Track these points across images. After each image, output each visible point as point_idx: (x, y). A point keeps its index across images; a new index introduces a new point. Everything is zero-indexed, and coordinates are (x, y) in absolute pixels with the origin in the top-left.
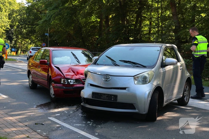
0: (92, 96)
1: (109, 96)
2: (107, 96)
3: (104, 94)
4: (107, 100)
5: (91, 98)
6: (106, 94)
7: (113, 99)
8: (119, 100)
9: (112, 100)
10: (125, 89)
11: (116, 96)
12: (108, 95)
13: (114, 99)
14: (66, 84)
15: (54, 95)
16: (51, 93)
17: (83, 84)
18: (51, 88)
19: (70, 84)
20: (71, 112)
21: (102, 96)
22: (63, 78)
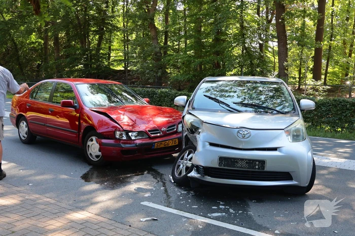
0: (220, 164)
1: (251, 162)
2: (247, 163)
3: (242, 160)
4: (248, 168)
5: (217, 166)
6: (246, 160)
7: (257, 167)
8: (268, 167)
9: (256, 169)
10: (275, 149)
11: (262, 162)
12: (250, 160)
13: (259, 166)
14: (125, 140)
15: (97, 157)
16: (91, 154)
17: (150, 138)
18: (89, 146)
19: (131, 140)
20: (162, 188)
21: (237, 162)
22: (119, 131)
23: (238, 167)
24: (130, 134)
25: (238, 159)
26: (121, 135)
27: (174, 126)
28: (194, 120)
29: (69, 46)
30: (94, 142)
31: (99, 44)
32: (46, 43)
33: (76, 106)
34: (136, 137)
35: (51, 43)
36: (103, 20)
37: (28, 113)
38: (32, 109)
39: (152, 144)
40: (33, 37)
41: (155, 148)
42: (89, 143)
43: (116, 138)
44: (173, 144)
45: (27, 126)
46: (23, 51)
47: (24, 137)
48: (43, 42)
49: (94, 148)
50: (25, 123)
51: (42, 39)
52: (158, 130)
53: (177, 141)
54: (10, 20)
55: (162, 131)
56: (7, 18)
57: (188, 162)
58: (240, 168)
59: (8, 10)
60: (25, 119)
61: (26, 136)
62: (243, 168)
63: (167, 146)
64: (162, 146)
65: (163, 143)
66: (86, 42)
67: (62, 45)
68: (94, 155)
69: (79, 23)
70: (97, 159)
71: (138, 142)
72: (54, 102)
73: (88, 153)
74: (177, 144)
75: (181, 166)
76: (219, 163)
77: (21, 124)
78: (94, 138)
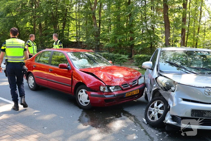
3: (209, 111)
5: (190, 116)
14: (107, 92)
15: (86, 103)
16: (81, 101)
17: (122, 90)
18: (79, 95)
19: (111, 92)
20: (142, 130)
21: (205, 113)
22: (103, 86)
23: (205, 117)
24: (110, 88)
25: (206, 111)
26: (104, 89)
27: (136, 80)
28: (167, 81)
29: (46, 29)
30: (84, 92)
31: (63, 28)
32: (34, 28)
33: (69, 68)
34: (113, 89)
35: (37, 27)
36: (66, 14)
37: (34, 70)
38: (36, 68)
39: (124, 94)
40: (28, 24)
41: (126, 96)
42: (80, 93)
43: (100, 91)
44: (136, 93)
45: (34, 79)
46: (22, 32)
47: (32, 86)
48: (33, 27)
49: (83, 97)
50: (32, 78)
51: (32, 25)
52: (127, 84)
53: (138, 91)
54: (16, 15)
55: (130, 85)
56: (14, 15)
57: (159, 110)
58: (207, 117)
59: (15, 10)
60: (32, 74)
61: (33, 86)
62: (209, 117)
63: (133, 94)
64: (130, 95)
65: (131, 93)
66: (57, 27)
67: (43, 29)
68: (84, 101)
69: (53, 16)
70: (86, 105)
71: (116, 93)
72: (52, 64)
73: (79, 100)
74: (138, 93)
75: (153, 113)
76: (192, 115)
77: (30, 78)
78: (83, 90)
